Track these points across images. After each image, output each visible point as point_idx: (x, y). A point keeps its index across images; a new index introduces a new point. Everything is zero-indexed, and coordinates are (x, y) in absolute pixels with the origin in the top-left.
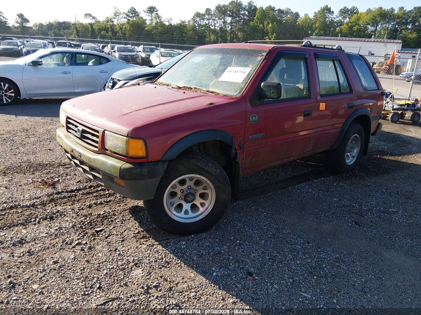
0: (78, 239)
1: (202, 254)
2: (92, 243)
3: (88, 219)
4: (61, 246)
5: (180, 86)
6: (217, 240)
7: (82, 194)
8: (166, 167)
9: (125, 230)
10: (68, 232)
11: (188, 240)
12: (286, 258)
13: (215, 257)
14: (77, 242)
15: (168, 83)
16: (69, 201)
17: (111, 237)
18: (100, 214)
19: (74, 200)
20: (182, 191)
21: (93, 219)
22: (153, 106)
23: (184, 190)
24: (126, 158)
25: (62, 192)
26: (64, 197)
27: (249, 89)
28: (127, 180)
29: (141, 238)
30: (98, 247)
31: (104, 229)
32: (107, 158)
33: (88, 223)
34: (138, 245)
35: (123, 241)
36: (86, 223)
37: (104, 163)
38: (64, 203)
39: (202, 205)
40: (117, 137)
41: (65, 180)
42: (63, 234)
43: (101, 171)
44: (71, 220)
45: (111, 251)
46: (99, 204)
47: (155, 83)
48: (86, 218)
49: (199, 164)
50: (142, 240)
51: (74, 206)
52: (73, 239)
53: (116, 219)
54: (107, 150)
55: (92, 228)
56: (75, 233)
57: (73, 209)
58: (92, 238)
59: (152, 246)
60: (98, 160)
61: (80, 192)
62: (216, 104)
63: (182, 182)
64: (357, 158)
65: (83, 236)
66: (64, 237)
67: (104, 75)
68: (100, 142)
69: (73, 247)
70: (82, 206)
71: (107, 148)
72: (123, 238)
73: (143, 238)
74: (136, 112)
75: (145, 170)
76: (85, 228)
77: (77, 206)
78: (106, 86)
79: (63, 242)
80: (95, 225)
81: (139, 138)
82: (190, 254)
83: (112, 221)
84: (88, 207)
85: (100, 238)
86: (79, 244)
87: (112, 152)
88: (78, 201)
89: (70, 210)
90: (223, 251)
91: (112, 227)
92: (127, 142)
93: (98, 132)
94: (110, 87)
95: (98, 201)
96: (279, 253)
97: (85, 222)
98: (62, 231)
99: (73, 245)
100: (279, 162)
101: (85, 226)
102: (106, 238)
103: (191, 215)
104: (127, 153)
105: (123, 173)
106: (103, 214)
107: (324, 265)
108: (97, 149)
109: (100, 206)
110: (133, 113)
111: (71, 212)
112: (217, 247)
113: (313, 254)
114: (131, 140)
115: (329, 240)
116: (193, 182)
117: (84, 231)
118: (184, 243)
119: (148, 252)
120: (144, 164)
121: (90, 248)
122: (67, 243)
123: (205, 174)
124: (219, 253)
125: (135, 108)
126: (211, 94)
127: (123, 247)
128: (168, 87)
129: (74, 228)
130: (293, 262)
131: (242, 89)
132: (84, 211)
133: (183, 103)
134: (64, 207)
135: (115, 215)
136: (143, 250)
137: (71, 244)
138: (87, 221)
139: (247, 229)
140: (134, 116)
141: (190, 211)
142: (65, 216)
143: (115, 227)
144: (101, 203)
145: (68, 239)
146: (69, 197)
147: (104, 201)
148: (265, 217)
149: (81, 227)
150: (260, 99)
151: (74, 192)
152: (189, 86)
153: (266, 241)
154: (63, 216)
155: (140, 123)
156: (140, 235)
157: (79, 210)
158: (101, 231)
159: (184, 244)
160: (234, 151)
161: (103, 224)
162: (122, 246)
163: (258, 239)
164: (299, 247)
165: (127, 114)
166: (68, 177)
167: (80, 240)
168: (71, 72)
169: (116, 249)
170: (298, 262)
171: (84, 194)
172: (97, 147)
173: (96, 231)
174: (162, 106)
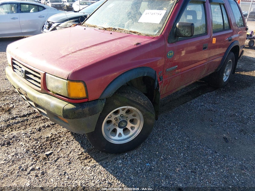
0: (32, 165)
1: (137, 172)
2: (44, 168)
3: (39, 142)
4: (18, 172)
5: (106, 28)
6: (146, 156)
7: (32, 118)
8: (104, 104)
9: (71, 152)
10: (23, 157)
11: (124, 158)
12: (204, 169)
13: (148, 174)
14: (31, 168)
15: (94, 25)
16: (22, 125)
17: (59, 160)
18: (48, 137)
19: (27, 125)
20: (116, 119)
21: (43, 143)
22: (87, 48)
23: (118, 119)
24: (68, 99)
25: (17, 117)
26: (18, 122)
27: (166, 29)
28: (70, 119)
29: (85, 159)
30: (49, 172)
31: (52, 153)
32: (50, 98)
33: (39, 147)
34: (83, 167)
35: (70, 163)
36: (38, 147)
37: (48, 103)
38: (18, 128)
39: (132, 128)
40: (58, 80)
41: (18, 105)
42: (19, 160)
43: (46, 109)
44: (25, 144)
45: (61, 175)
46: (47, 127)
47: (83, 25)
48: (37, 142)
49: (131, 98)
50: (86, 161)
51: (27, 130)
52: (27, 165)
53: (62, 141)
54: (49, 91)
55: (43, 152)
56: (29, 158)
57: (26, 134)
58: (44, 163)
59: (95, 167)
60: (42, 100)
61: (31, 116)
62: (142, 44)
63: (116, 113)
64: (229, 76)
65: (36, 161)
66: (20, 163)
67: (42, 19)
68: (42, 83)
69: (29, 173)
70: (33, 130)
71: (49, 88)
72: (69, 160)
73: (86, 158)
74: (73, 54)
75: (86, 109)
76: (37, 152)
77: (29, 130)
78: (44, 28)
79: (20, 168)
80: (45, 149)
81: (79, 81)
82: (127, 173)
83: (59, 143)
84: (38, 131)
85: (50, 161)
86: (33, 170)
87: (54, 93)
88: (30, 124)
89: (24, 134)
90: (153, 168)
91: (59, 149)
92: (68, 85)
93: (39, 74)
94: (47, 28)
95: (46, 123)
96: (197, 165)
97: (36, 146)
98: (18, 157)
99: (28, 170)
100: (184, 86)
101: (36, 150)
102: (56, 161)
103: (124, 137)
104: (69, 94)
105: (66, 113)
106: (51, 136)
107: (233, 174)
108: (40, 89)
109: (48, 129)
110: (70, 55)
111: (25, 137)
112: (147, 163)
113: (222, 163)
114: (71, 83)
115: (229, 148)
116: (125, 111)
117: (36, 156)
118: (120, 161)
119: (92, 174)
120: (85, 103)
121: (43, 174)
122: (23, 170)
123: (136, 105)
124: (151, 170)
125: (71, 49)
126: (134, 34)
127: (71, 170)
128: (96, 28)
129: (28, 152)
130: (210, 174)
131: (161, 29)
132: (35, 135)
133: (113, 44)
134: (18, 132)
135: (60, 137)
136: (88, 172)
137: (26, 170)
138: (38, 145)
139: (167, 143)
140: (72, 59)
141: (122, 134)
142: (20, 140)
143: (62, 149)
144: (48, 126)
145: (23, 165)
146: (22, 122)
147: (51, 124)
148: (177, 130)
149: (34, 152)
150: (175, 37)
151: (26, 117)
152: (113, 27)
153: (184, 154)
154: (18, 141)
155: (78, 67)
156: (83, 156)
157: (31, 134)
158: (51, 154)
159: (121, 163)
160: (157, 83)
161: (51, 147)
162: (69, 169)
163: (177, 152)
164: (210, 157)
165: (64, 56)
166: (21, 103)
167: (34, 165)
168: (18, 18)
169: (65, 173)
170: (214, 173)
171: (34, 118)
172: (40, 87)
173: (46, 155)
174: (95, 47)
